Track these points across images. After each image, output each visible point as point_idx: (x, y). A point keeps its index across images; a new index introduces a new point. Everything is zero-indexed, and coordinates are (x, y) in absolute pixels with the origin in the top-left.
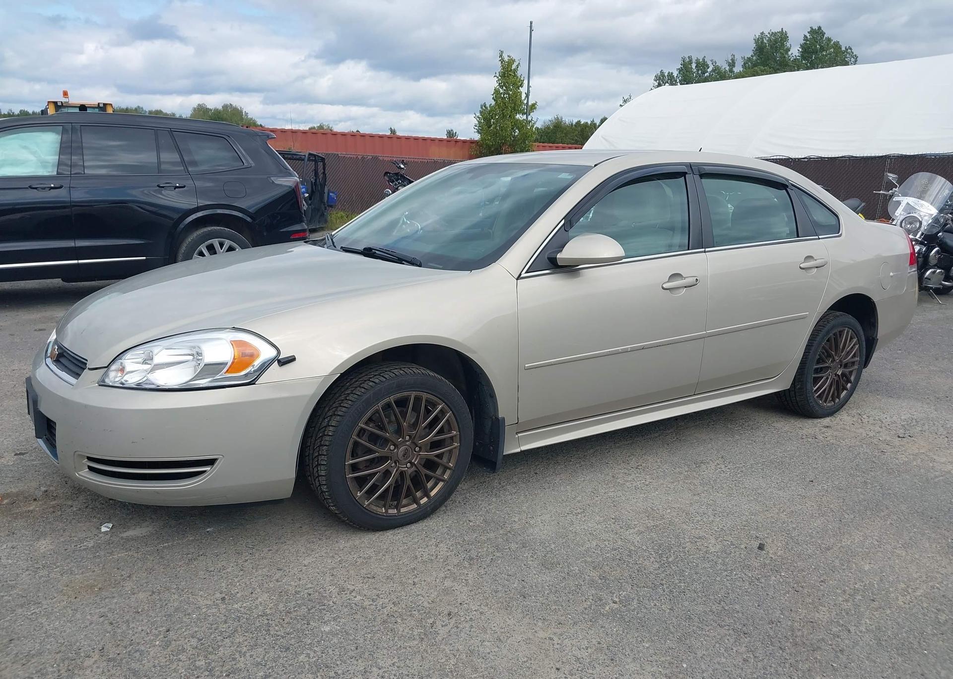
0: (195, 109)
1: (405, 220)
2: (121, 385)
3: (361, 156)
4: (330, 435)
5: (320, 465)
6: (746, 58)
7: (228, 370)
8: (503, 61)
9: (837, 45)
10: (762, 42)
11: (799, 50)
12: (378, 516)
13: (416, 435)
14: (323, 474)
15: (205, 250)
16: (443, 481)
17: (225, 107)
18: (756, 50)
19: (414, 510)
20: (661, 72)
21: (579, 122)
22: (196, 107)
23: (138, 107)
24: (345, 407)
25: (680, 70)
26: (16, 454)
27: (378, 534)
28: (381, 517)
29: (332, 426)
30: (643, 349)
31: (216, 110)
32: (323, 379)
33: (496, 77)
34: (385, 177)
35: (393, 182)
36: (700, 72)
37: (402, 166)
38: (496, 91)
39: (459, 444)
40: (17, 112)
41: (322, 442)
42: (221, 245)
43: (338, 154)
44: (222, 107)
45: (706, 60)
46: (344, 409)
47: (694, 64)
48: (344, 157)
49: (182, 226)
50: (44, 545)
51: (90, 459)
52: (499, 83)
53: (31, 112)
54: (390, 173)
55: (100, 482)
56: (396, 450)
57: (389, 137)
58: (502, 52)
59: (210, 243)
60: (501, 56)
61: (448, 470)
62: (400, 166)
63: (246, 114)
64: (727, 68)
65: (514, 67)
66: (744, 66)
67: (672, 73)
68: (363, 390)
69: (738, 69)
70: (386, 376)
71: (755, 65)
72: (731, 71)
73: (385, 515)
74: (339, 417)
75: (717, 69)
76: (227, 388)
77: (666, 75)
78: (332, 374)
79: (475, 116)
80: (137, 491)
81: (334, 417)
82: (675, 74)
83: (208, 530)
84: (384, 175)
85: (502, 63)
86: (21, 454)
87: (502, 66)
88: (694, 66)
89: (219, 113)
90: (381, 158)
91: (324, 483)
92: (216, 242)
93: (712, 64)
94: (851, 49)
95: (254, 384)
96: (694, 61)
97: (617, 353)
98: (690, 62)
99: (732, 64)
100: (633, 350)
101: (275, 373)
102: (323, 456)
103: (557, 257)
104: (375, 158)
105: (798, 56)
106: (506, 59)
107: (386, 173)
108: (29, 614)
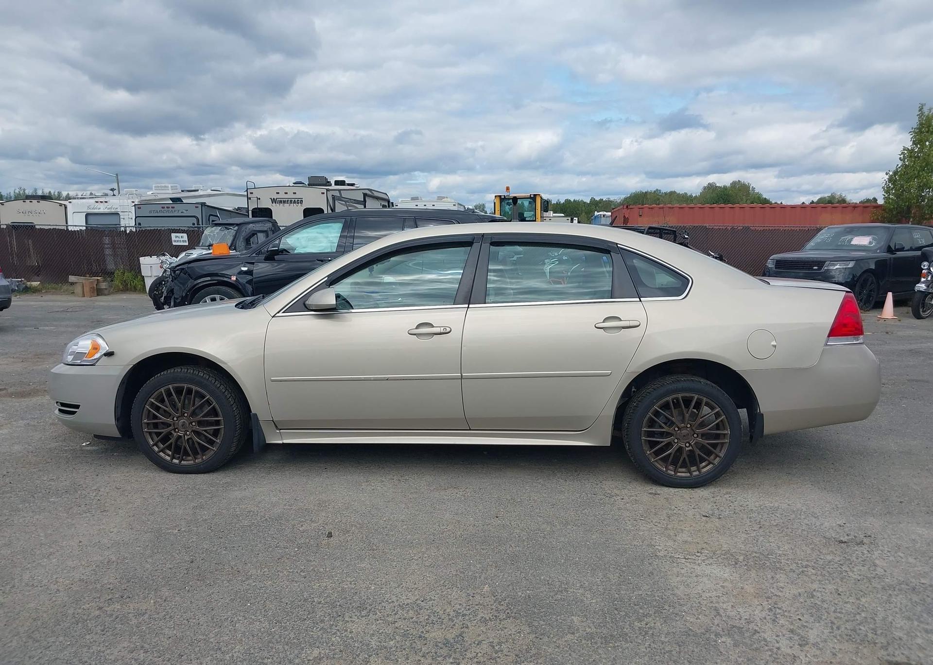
0: (705, 188)
17: (734, 184)
22: (706, 186)
23: (657, 189)
31: (725, 188)
40: (562, 201)
53: (572, 200)
63: (753, 189)
89: (726, 189)
104: (747, 229)
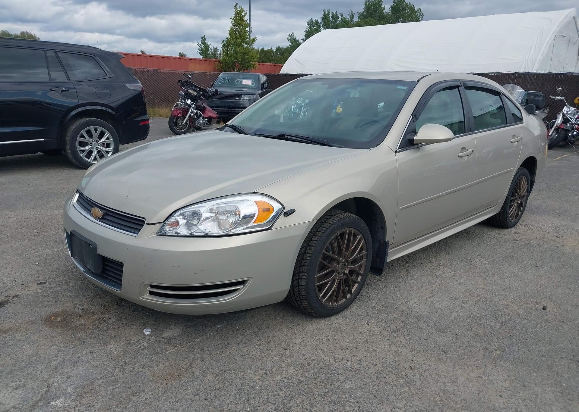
1: (193, 110)
2: (176, 235)
3: (146, 70)
4: (308, 259)
5: (300, 278)
6: (360, 13)
7: (255, 221)
8: (237, 9)
9: (412, 8)
10: (369, 4)
11: (390, 9)
12: (328, 308)
13: (348, 256)
14: (303, 284)
15: (85, 134)
16: (357, 283)
18: (366, 8)
19: (345, 302)
20: (311, 20)
21: (263, 49)
24: (316, 240)
25: (322, 19)
26: (38, 284)
27: (327, 319)
28: (329, 308)
29: (308, 253)
30: (450, 193)
32: (309, 223)
33: (231, 19)
34: (179, 84)
35: (184, 87)
36: (334, 20)
37: (190, 77)
38: (232, 29)
39: (366, 259)
41: (302, 263)
42: (96, 130)
43: (131, 68)
44: (21, 33)
45: (337, 13)
46: (315, 242)
47: (330, 15)
48: (135, 70)
49: (69, 117)
50: (113, 348)
51: (152, 286)
52: (233, 24)
54: (182, 81)
55: (163, 302)
56: (337, 266)
57: (139, 56)
58: (236, 4)
59: (88, 129)
60: (235, 6)
61: (360, 276)
62: (188, 77)
64: (350, 19)
65: (243, 14)
66: (359, 17)
67: (317, 20)
68: (325, 229)
69: (356, 19)
70: (336, 219)
71: (365, 17)
72: (351, 20)
73: (331, 307)
74: (312, 247)
75: (343, 19)
76: (255, 233)
77: (314, 21)
78: (314, 220)
79: (198, 44)
80: (193, 306)
81: (309, 247)
82: (319, 21)
83: (218, 326)
84: (178, 83)
85: (235, 11)
86: (41, 283)
87: (235, 13)
88: (330, 16)
90: (159, 71)
91: (303, 290)
92: (92, 128)
93: (341, 16)
94: (420, 10)
95: (271, 229)
96: (331, 13)
97: (439, 197)
98: (328, 14)
99: (352, 16)
100: (446, 194)
101: (282, 221)
102: (304, 273)
103: (414, 138)
105: (390, 13)
106: (239, 9)
107: (179, 81)
108: (143, 400)
